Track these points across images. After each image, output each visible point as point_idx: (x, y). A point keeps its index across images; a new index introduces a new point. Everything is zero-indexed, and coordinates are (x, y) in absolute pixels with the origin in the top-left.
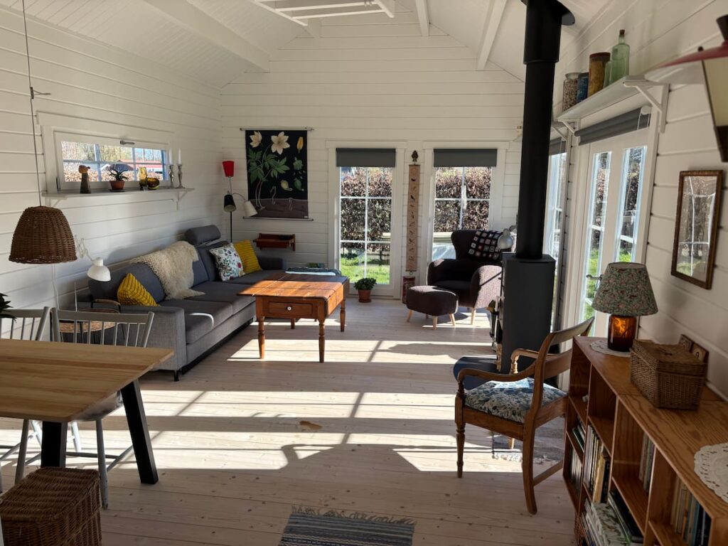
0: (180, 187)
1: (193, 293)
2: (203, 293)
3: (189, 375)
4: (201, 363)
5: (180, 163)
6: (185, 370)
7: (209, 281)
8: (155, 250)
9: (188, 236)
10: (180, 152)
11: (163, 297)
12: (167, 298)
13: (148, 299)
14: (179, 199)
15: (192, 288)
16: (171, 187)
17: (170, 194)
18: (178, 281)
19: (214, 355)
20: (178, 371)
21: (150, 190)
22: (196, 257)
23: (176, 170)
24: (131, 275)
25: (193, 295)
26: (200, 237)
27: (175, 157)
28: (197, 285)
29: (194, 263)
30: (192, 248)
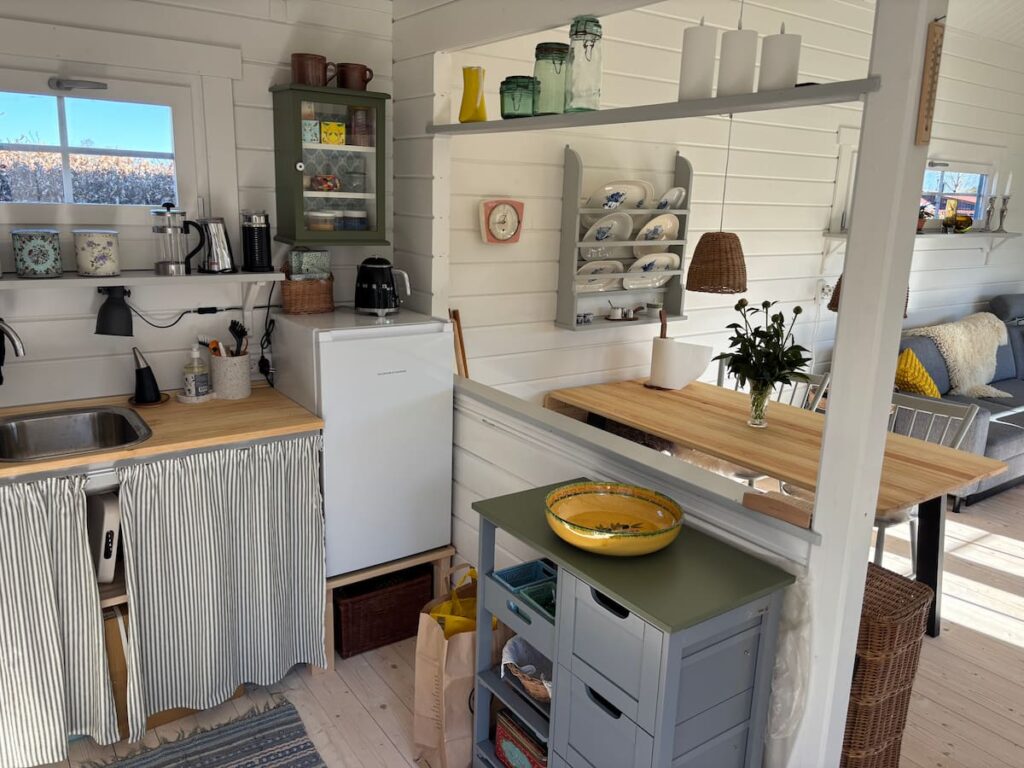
0: (1000, 230)
1: (993, 392)
2: (1010, 396)
3: (975, 509)
4: (995, 497)
5: (1007, 193)
6: (971, 500)
7: (1016, 378)
8: (943, 321)
9: (995, 305)
10: (1011, 176)
11: (948, 391)
12: (953, 392)
13: (932, 389)
14: (991, 248)
15: (993, 383)
16: (985, 230)
17: (980, 240)
18: (973, 370)
19: (1014, 491)
20: (962, 500)
21: (955, 232)
22: (1004, 339)
23: (998, 204)
24: (911, 351)
25: (993, 396)
26: (1015, 311)
27: (1002, 185)
28: (997, 381)
29: (1000, 347)
30: (1001, 324)
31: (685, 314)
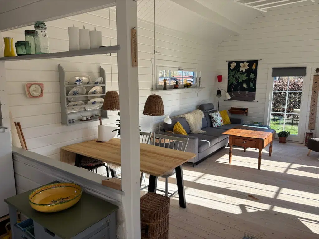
0: (199, 87)
1: (202, 131)
2: (206, 132)
3: (198, 165)
4: (203, 161)
5: (200, 77)
6: (197, 163)
7: (208, 127)
8: (188, 113)
9: (201, 107)
10: (200, 72)
11: (190, 132)
12: (191, 133)
13: (184, 133)
14: (198, 92)
15: (201, 129)
16: (196, 87)
17: (195, 90)
18: (196, 126)
19: (209, 159)
20: (194, 163)
21: (187, 88)
22: (203, 116)
23: (198, 80)
24: (179, 122)
25: (201, 132)
26: (206, 108)
27: (198, 74)
28: (203, 128)
29: (202, 119)
30: (202, 112)
31: (108, 117)
